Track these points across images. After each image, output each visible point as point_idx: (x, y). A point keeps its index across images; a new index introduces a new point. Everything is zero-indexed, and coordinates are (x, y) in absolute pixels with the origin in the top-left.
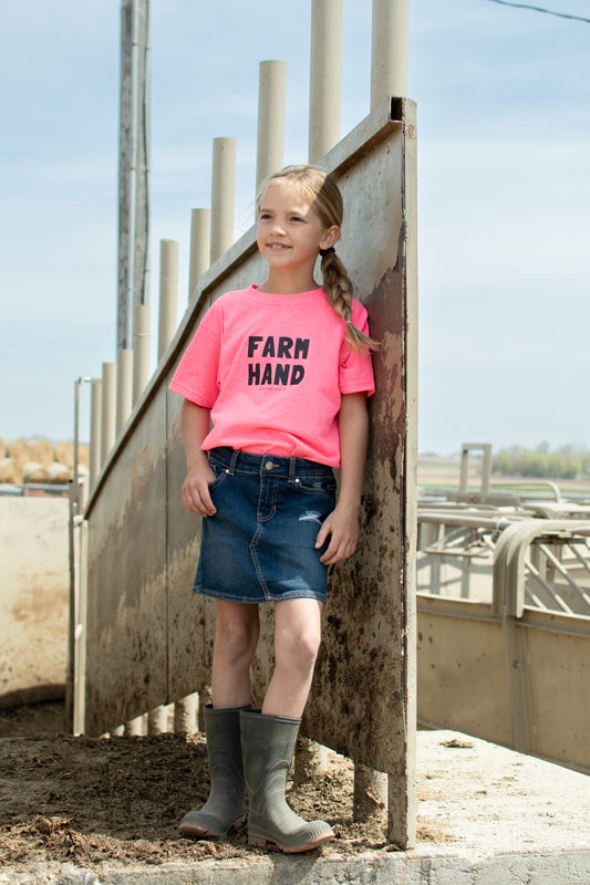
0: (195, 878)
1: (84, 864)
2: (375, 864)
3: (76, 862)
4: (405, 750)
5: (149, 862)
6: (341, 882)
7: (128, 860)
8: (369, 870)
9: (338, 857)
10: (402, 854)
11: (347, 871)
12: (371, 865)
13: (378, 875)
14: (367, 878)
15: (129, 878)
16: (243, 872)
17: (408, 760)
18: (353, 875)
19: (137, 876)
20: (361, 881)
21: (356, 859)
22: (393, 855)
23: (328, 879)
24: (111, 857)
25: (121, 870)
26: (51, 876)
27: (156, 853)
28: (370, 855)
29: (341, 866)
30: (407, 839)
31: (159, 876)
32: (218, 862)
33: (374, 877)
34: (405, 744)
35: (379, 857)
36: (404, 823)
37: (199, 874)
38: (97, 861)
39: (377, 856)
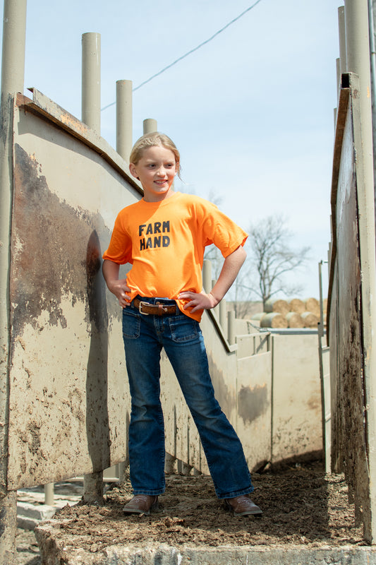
0: (237, 556)
1: (172, 544)
2: (350, 553)
3: (169, 543)
4: (369, 483)
5: (211, 545)
6: (328, 563)
7: (200, 543)
8: (346, 556)
9: (327, 547)
10: (369, 548)
11: (332, 556)
12: (348, 553)
13: (353, 560)
14: (345, 562)
15: (198, 554)
16: (266, 554)
17: (371, 489)
18: (336, 559)
19: (203, 553)
20: (342, 563)
21: (338, 549)
22: (363, 548)
23: (320, 560)
24: (189, 540)
25: (194, 548)
26: (153, 550)
27: (217, 540)
28: (348, 547)
29: (328, 553)
30: (372, 539)
31: (215, 553)
32: (252, 547)
33: (350, 561)
34: (369, 479)
35: (354, 549)
36: (370, 528)
37: (240, 553)
38: (181, 543)
39: (352, 548)
